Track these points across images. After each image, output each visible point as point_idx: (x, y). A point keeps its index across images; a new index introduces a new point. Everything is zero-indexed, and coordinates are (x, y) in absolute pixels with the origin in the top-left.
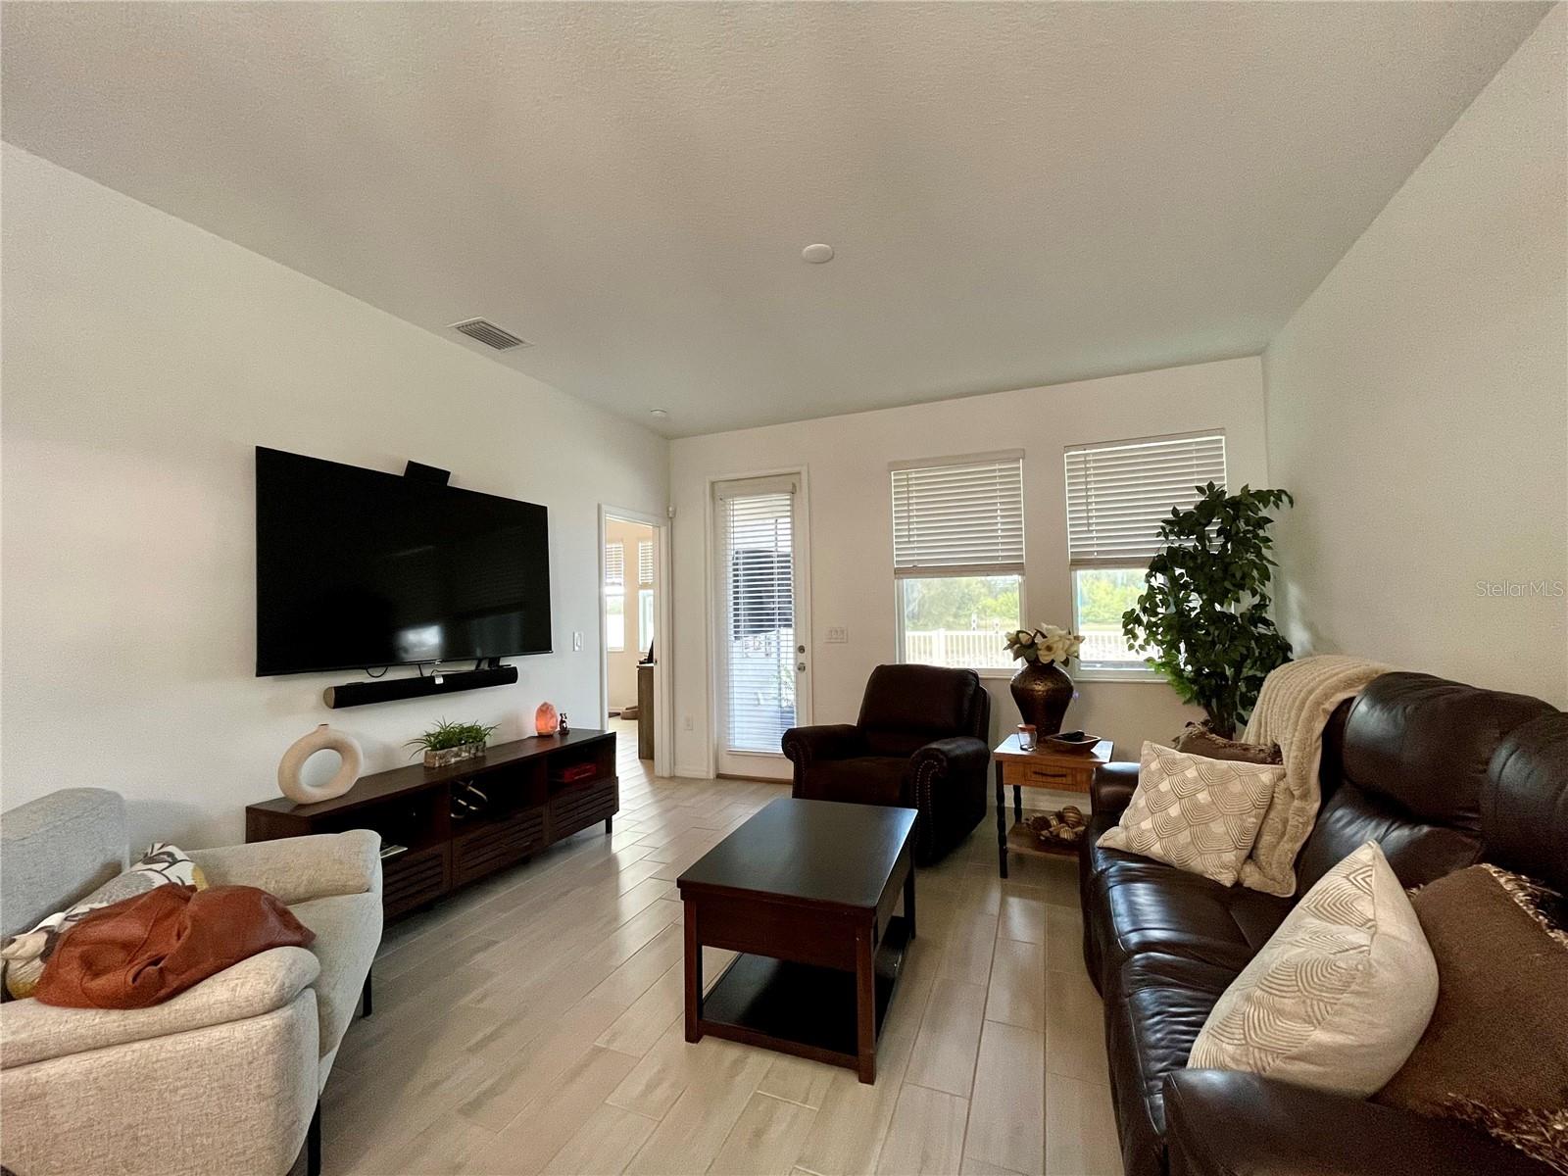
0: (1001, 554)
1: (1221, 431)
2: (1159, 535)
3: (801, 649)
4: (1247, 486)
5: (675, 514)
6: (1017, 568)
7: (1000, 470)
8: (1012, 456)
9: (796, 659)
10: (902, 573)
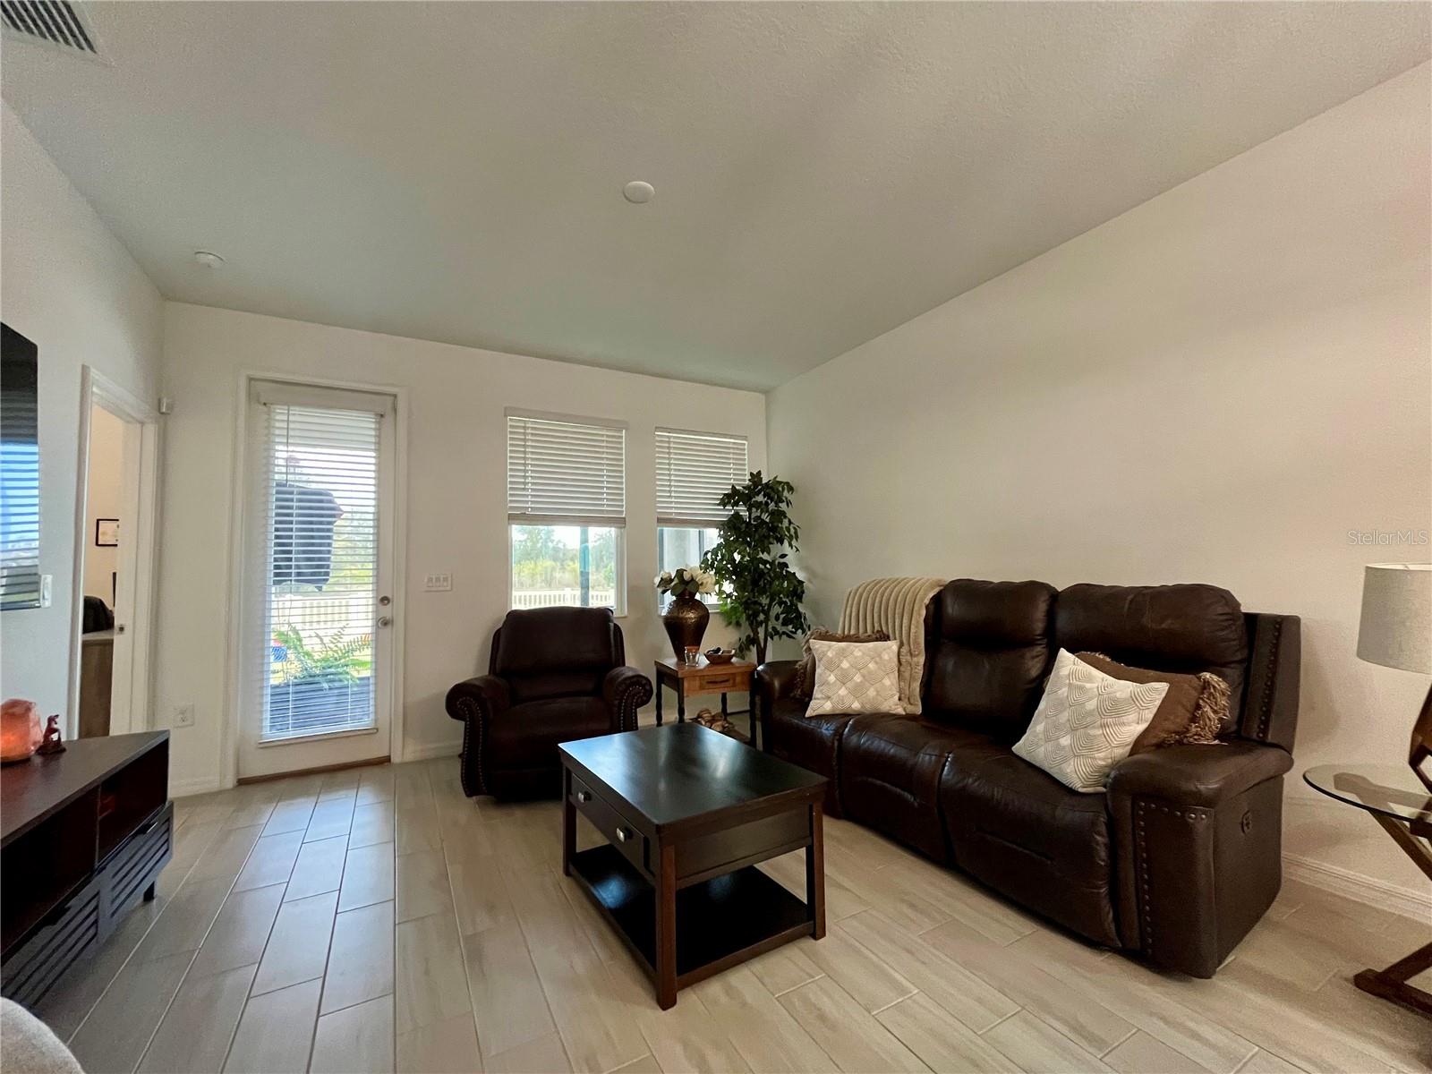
0: (606, 507)
1: (745, 438)
2: (718, 505)
3: (384, 600)
4: (776, 478)
5: (170, 407)
6: (619, 522)
7: (607, 436)
8: (616, 425)
9: (376, 612)
10: (513, 518)
